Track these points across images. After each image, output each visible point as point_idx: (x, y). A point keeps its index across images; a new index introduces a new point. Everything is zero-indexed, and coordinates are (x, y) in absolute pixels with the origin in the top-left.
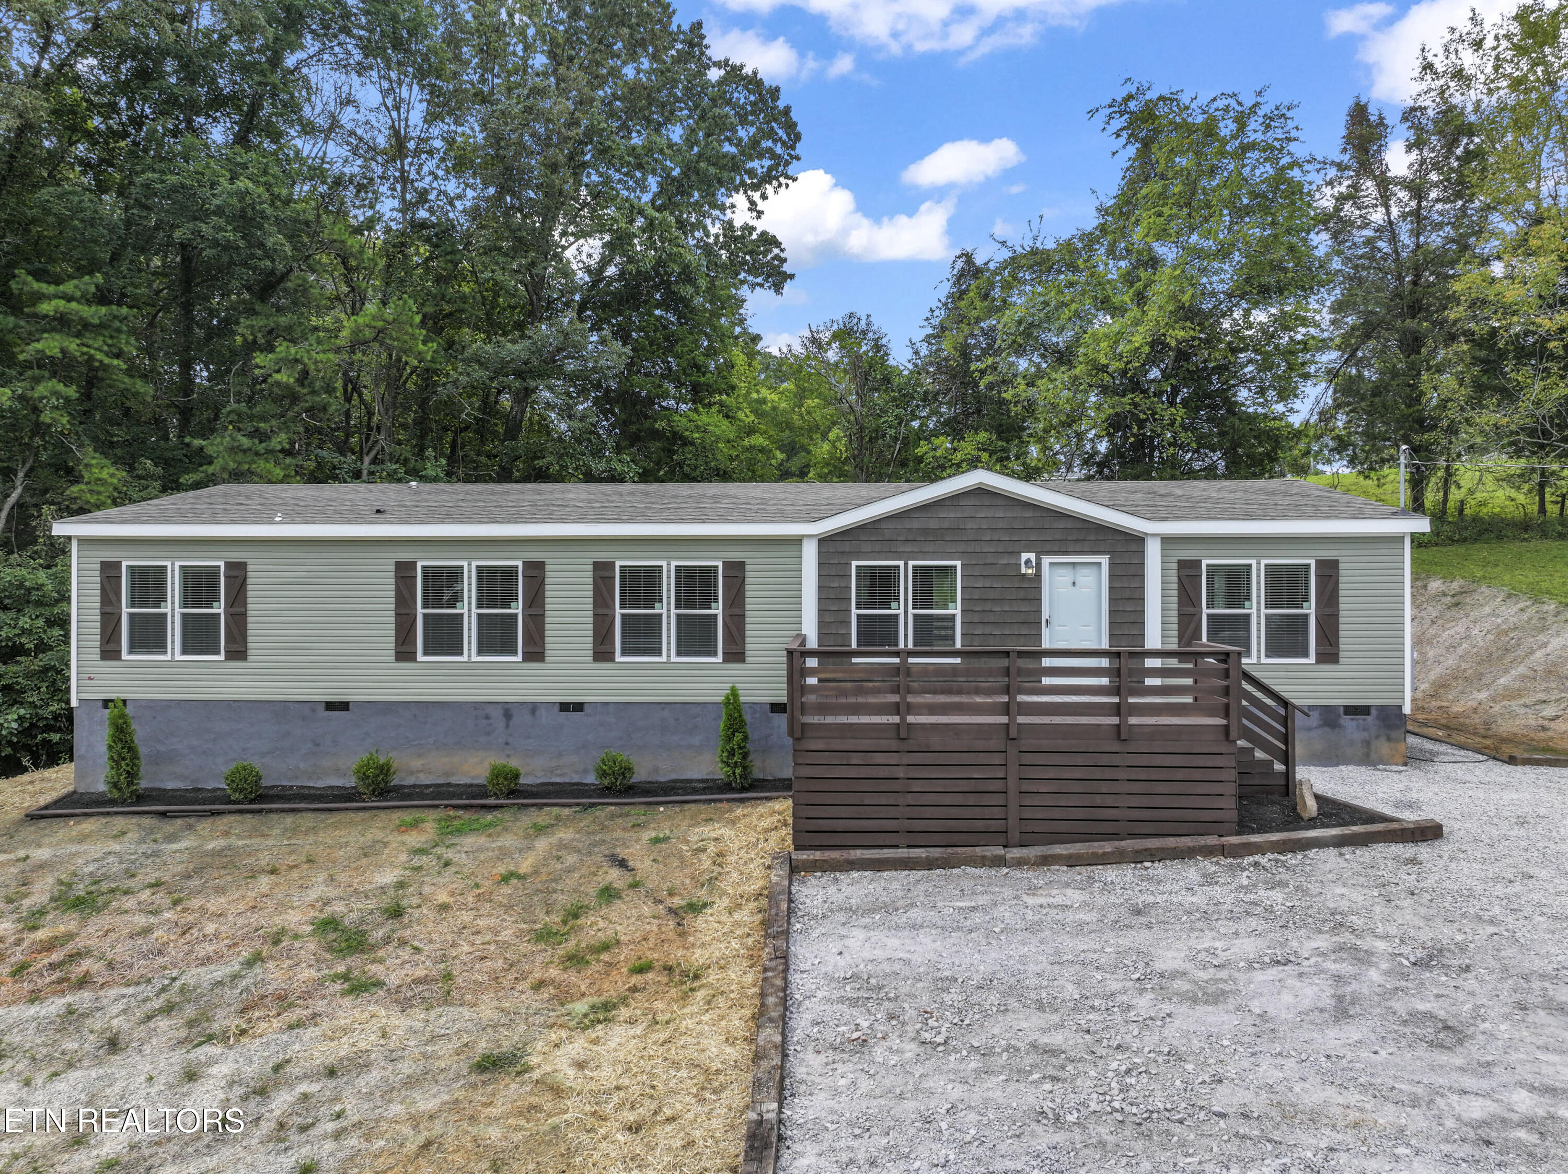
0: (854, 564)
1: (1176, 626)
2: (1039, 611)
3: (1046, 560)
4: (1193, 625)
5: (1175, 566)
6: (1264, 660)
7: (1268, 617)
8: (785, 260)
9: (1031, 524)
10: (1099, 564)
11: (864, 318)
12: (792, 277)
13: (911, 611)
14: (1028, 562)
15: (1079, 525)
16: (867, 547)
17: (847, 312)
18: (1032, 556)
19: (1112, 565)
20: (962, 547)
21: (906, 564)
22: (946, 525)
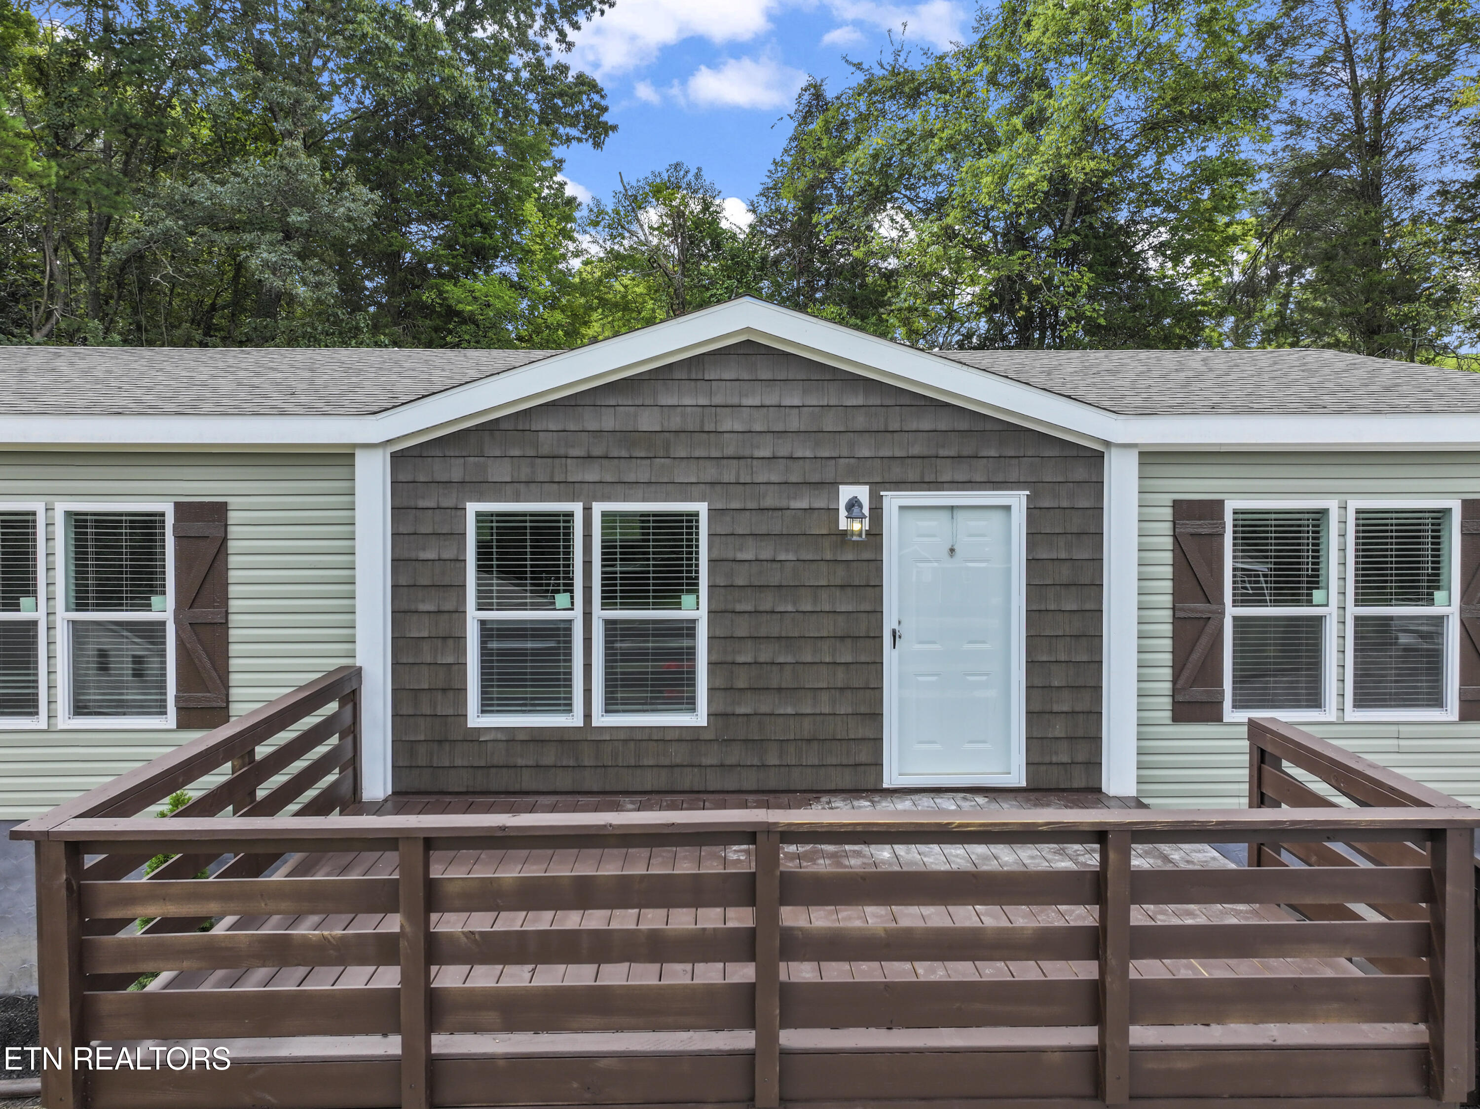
0: (472, 508)
1: (1167, 644)
2: (878, 612)
3: (893, 500)
4: (1204, 641)
5: (1167, 513)
6: (1352, 714)
7: (1359, 621)
8: (606, 109)
9: (860, 421)
10: (1008, 508)
11: (693, 171)
12: (614, 128)
13: (599, 614)
14: (854, 504)
15: (963, 425)
16: (500, 472)
17: (674, 162)
18: (862, 493)
19: (1033, 513)
20: (710, 473)
21: (587, 510)
22: (675, 423)
